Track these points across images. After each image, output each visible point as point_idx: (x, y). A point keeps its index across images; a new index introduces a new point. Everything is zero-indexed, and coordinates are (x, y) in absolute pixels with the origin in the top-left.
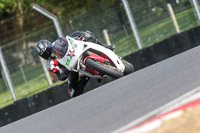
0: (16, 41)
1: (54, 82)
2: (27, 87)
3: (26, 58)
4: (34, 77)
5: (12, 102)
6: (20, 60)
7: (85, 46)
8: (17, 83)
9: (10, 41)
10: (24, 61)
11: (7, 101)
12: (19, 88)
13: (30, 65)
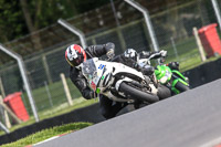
0: (167, 11)
1: (207, 57)
4: (187, 51)
6: (171, 33)
9: (161, 10)
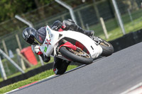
2: (133, 25)
3: (132, 4)
5: (122, 35)
6: (128, 6)
7: (60, 35)
8: (126, 21)
10: (130, 7)
11: (119, 35)
12: (127, 25)
13: (135, 9)
